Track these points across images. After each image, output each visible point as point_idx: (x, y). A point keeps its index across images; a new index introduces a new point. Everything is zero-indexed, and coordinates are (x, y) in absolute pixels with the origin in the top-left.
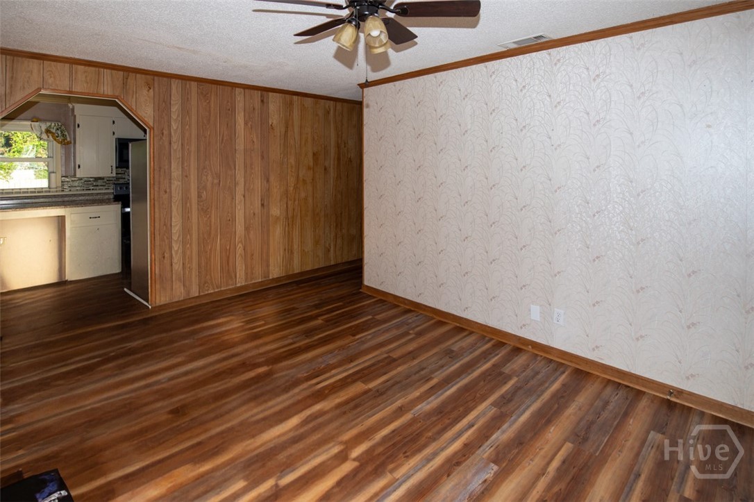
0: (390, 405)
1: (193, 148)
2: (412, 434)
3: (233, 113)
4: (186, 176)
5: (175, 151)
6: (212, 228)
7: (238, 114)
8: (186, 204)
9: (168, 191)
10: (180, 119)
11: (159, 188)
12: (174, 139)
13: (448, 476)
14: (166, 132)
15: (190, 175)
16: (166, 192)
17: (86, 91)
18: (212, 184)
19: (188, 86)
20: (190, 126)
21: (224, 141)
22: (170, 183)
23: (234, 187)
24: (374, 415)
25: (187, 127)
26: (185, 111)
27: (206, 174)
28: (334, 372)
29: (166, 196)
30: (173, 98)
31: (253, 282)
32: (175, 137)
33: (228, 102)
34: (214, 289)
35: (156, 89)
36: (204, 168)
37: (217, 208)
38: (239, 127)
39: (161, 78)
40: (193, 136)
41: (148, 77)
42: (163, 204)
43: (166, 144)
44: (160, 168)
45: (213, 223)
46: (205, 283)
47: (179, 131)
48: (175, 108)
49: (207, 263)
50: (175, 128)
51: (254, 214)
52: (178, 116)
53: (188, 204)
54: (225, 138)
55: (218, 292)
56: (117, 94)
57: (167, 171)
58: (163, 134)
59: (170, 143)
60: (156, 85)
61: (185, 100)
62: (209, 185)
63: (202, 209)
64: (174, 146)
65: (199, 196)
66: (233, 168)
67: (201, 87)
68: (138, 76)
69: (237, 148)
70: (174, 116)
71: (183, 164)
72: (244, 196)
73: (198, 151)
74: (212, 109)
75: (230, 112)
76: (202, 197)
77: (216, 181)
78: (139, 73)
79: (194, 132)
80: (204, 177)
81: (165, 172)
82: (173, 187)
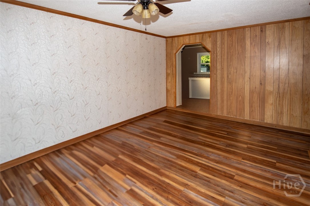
0: (187, 181)
1: (226, 57)
2: (168, 190)
3: (244, 40)
4: (223, 69)
5: (219, 59)
6: (233, 91)
7: (247, 40)
8: (223, 79)
9: (216, 74)
10: (220, 46)
11: (213, 73)
12: (218, 55)
13: (143, 205)
14: (215, 52)
15: (224, 68)
16: (215, 74)
17: (193, 43)
18: (234, 72)
19: (223, 33)
20: (224, 49)
21: (239, 53)
22: (217, 71)
23: (244, 74)
24: (178, 176)
25: (223, 49)
26: (222, 43)
27: (231, 68)
28: (204, 159)
29: (215, 76)
30: (218, 39)
31: (254, 120)
32: (219, 54)
33: (241, 35)
34: (233, 116)
35: (212, 37)
36: (230, 65)
37: (236, 82)
38: (247, 46)
39: (213, 33)
40: (225, 53)
41: (209, 33)
42: (214, 78)
43: (215, 56)
44: (213, 65)
45: (233, 89)
46: (230, 112)
47: (220, 51)
48: (219, 43)
49: (230, 105)
50: (218, 50)
51: (256, 88)
52: (220, 45)
53: (223, 80)
54: (240, 52)
55: (235, 118)
56: (200, 42)
57: (216, 67)
58: (214, 53)
59: (217, 56)
60: (212, 36)
61: (222, 39)
62: (232, 72)
63: (229, 82)
64: (218, 57)
65: (228, 77)
66: (244, 65)
67: (229, 32)
68: (206, 34)
69: (246, 56)
70: (218, 46)
71: (221, 64)
72: (250, 79)
73: (228, 58)
74: (234, 40)
75: (242, 40)
76: (229, 77)
77: (235, 71)
78: (207, 33)
79: (226, 51)
80: (230, 69)
81: (215, 67)
82: (218, 73)
